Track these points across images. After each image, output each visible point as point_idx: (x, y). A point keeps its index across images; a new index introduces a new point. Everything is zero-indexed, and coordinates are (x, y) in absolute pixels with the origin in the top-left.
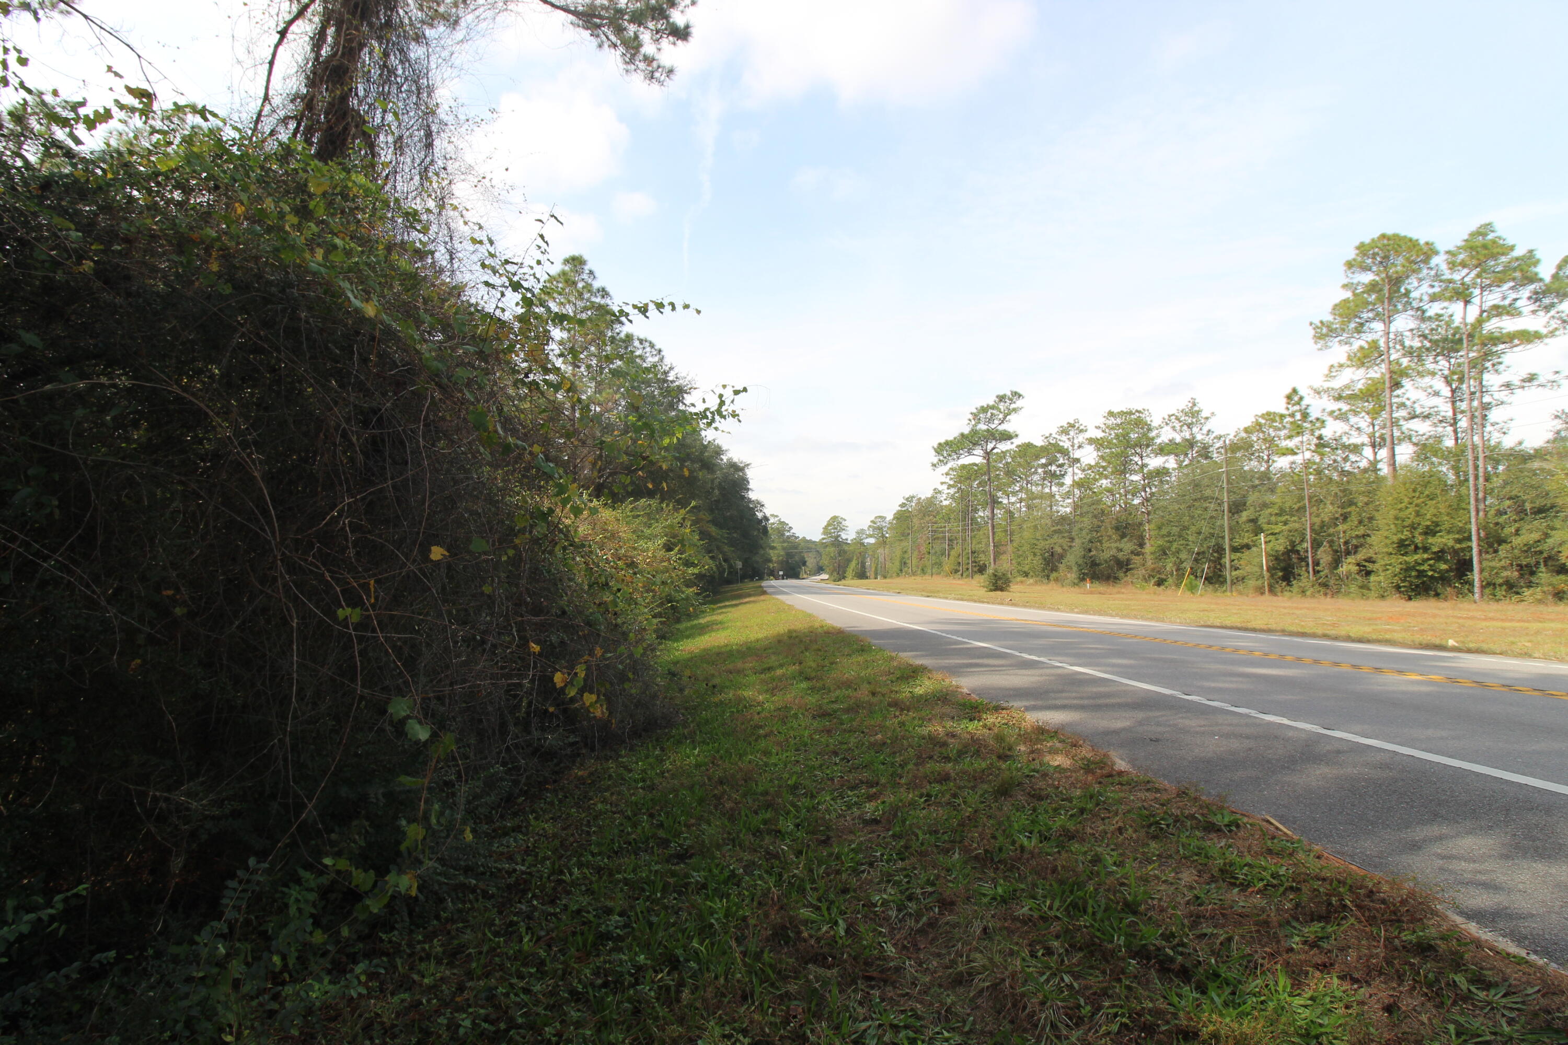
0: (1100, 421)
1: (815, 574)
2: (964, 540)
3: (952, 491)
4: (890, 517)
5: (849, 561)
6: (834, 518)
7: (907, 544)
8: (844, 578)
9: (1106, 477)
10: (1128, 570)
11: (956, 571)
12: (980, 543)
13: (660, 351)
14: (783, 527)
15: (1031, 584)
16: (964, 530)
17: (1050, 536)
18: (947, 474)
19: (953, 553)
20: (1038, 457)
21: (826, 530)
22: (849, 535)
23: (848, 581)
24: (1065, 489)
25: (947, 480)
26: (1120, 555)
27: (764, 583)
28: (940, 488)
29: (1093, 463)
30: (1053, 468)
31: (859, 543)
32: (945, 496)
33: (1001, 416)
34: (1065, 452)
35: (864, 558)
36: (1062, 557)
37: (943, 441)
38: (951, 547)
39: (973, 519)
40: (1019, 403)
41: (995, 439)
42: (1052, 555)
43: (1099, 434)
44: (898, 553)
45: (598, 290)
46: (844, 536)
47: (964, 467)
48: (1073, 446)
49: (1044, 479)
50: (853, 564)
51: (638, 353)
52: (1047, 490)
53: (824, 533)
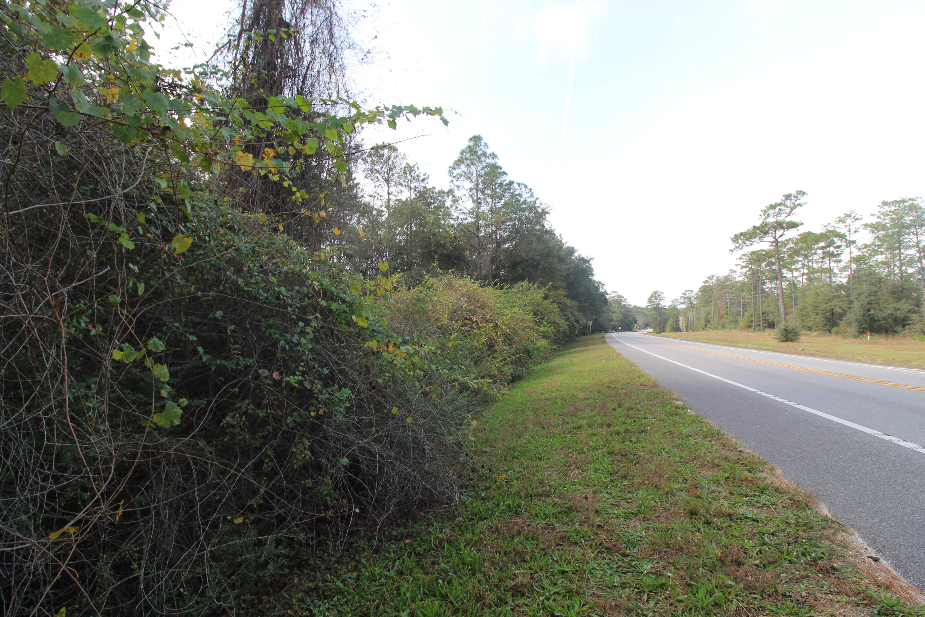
0: (876, 210)
1: (643, 329)
2: (755, 304)
3: (745, 270)
4: (696, 290)
5: (666, 320)
6: (656, 292)
7: (710, 308)
8: (664, 331)
9: (882, 253)
10: (904, 326)
11: (750, 327)
12: (769, 306)
13: (531, 189)
14: (619, 300)
15: (815, 336)
16: (755, 298)
17: (831, 300)
18: (740, 259)
19: (746, 314)
20: (817, 242)
21: (650, 300)
22: (666, 303)
23: (667, 334)
24: (843, 264)
25: (740, 262)
26: (898, 313)
27: (607, 335)
28: (735, 268)
29: (869, 243)
30: (831, 249)
31: (674, 308)
32: (738, 274)
33: (788, 210)
34: (841, 236)
35: (678, 317)
36: (841, 316)
37: (738, 233)
38: (745, 310)
39: (763, 290)
40: (802, 200)
41: (783, 228)
42: (832, 314)
43: (874, 220)
44: (703, 314)
45: (490, 155)
46: (663, 303)
47: (753, 253)
48: (849, 231)
49: (823, 258)
50: (670, 322)
51: (517, 192)
52: (826, 266)
53: (649, 302)
